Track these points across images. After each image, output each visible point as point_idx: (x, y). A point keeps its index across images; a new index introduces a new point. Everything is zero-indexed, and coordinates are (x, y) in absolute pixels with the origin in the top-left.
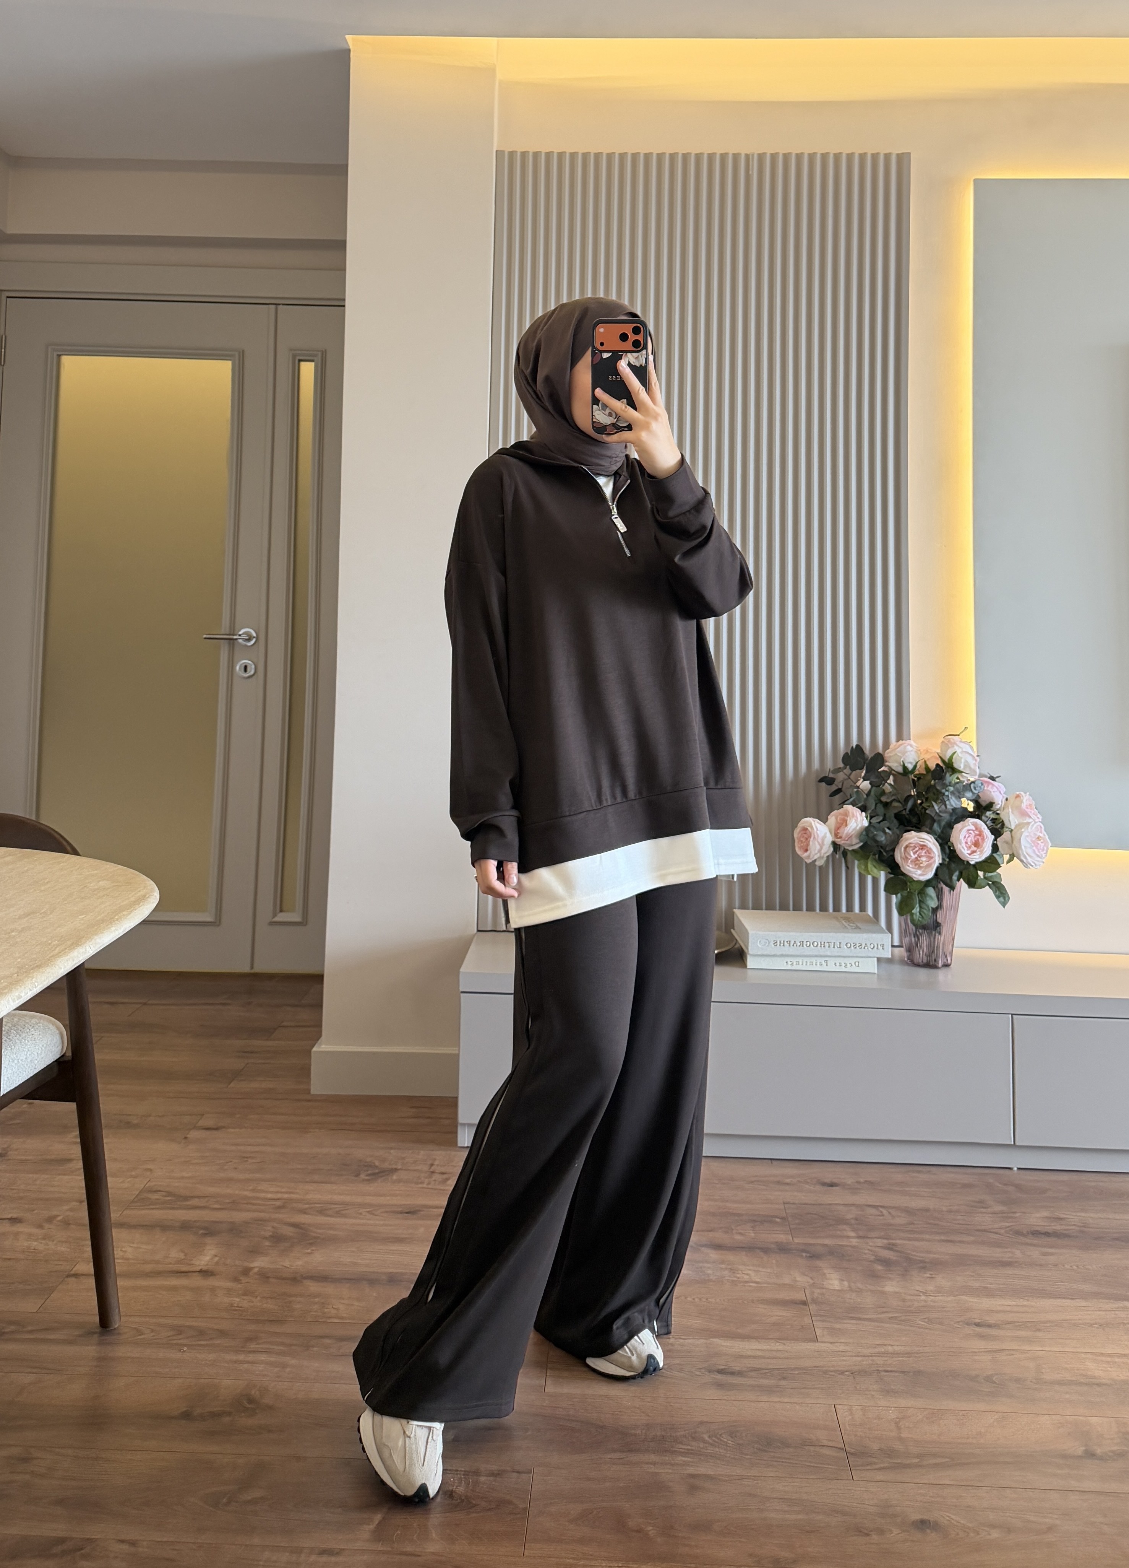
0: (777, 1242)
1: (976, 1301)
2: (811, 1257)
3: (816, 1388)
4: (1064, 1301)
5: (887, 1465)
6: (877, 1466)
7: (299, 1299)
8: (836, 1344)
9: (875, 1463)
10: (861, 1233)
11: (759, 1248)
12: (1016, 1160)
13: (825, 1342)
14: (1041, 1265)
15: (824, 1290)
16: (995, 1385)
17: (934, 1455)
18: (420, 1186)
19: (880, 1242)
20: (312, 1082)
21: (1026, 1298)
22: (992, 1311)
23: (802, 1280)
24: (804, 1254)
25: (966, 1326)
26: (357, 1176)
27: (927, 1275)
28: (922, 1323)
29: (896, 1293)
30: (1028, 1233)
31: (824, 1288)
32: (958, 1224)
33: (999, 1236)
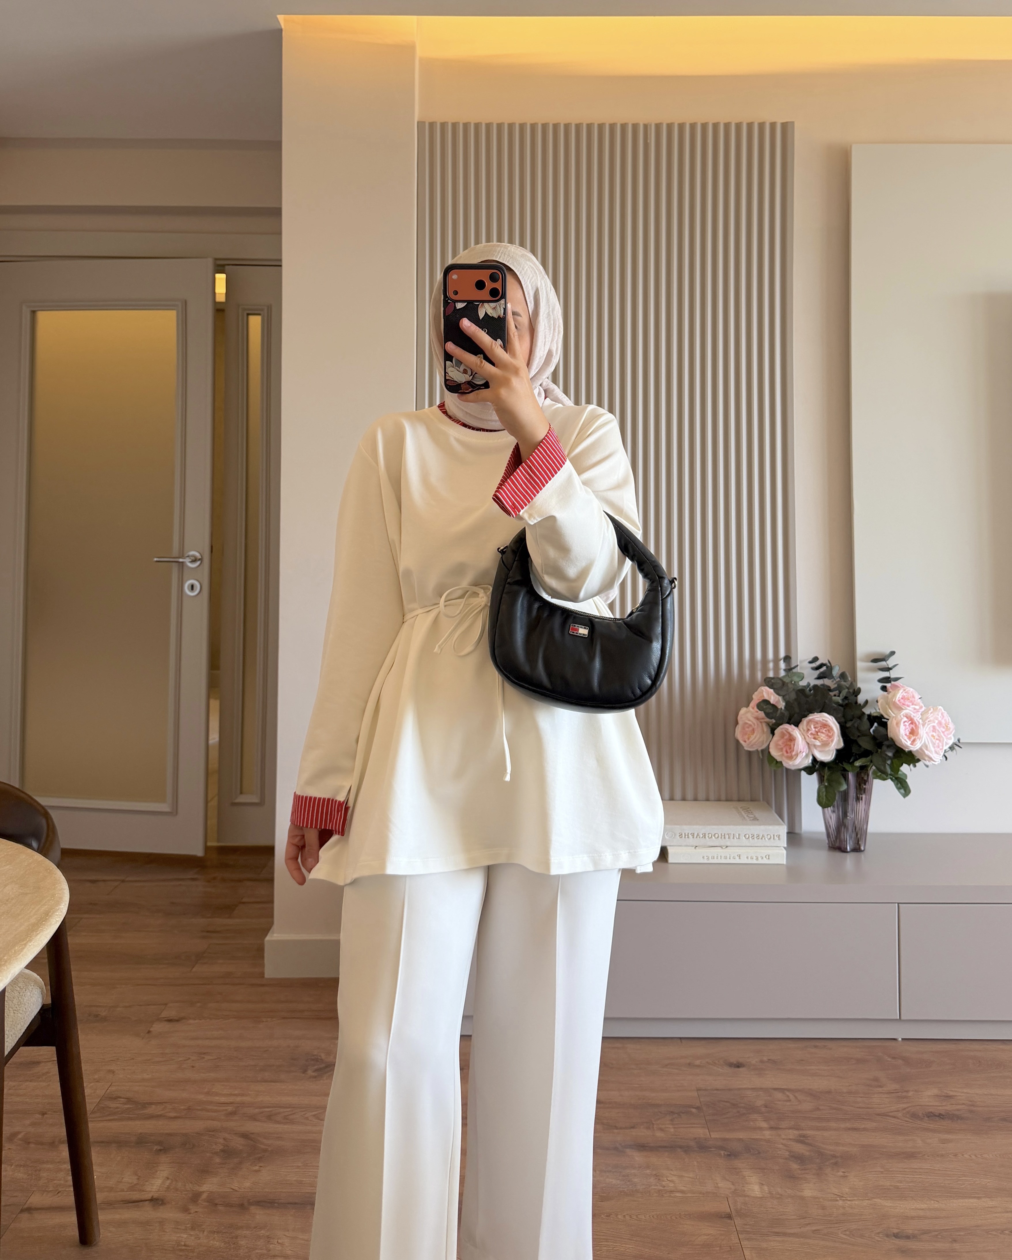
0: (695, 1139)
1: (891, 1205)
2: (729, 1155)
4: (971, 1200)
7: (244, 1232)
10: (771, 1123)
11: (681, 1147)
12: (900, 1032)
14: (942, 1155)
15: (747, 1198)
19: (793, 1134)
20: (266, 964)
23: (725, 1186)
24: (722, 1152)
25: (887, 1239)
26: (305, 1071)
27: (842, 1174)
28: (844, 1237)
29: (815, 1198)
30: (924, 1116)
31: (745, 1196)
32: (859, 1108)
33: (899, 1121)
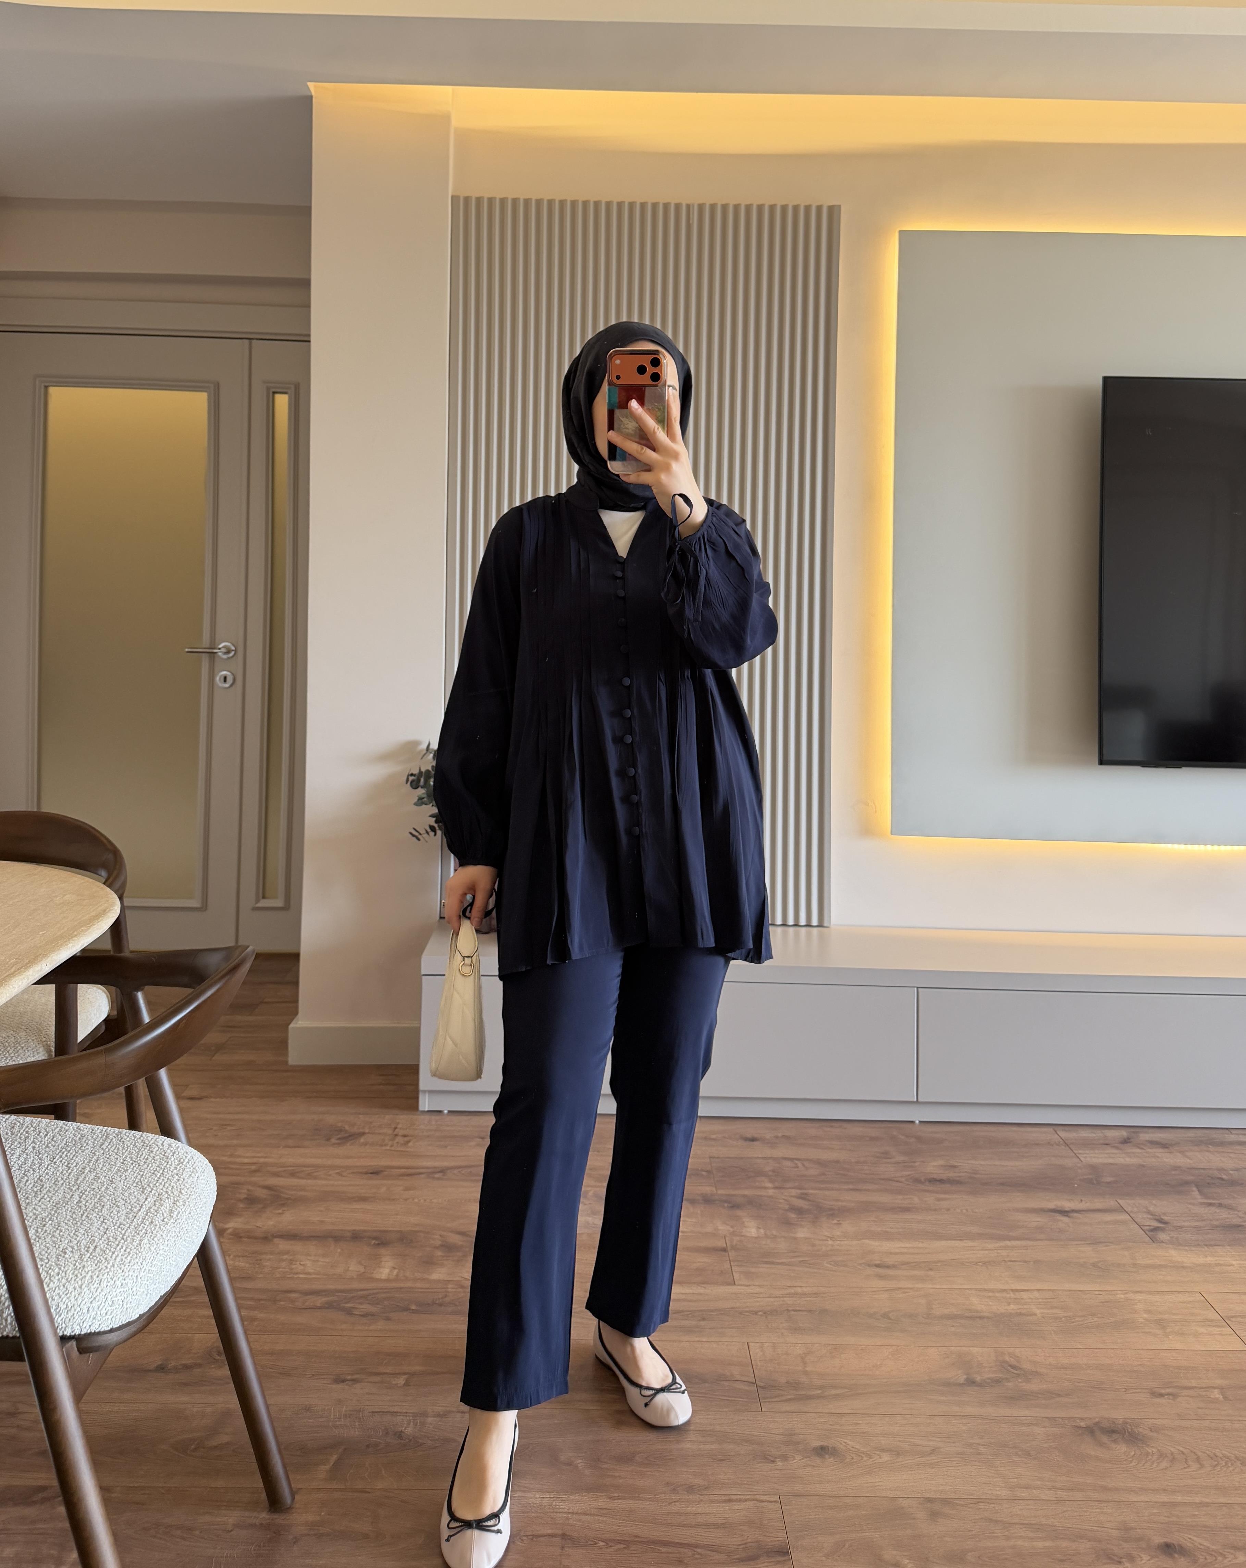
0: (702, 1194)
1: (877, 1244)
2: (732, 1207)
3: (733, 1328)
4: (953, 1242)
5: (792, 1396)
6: (784, 1398)
7: (268, 1257)
8: (753, 1287)
9: (782, 1395)
10: (777, 1184)
12: (917, 1115)
13: (742, 1285)
14: (935, 1210)
15: (743, 1238)
16: (890, 1321)
17: (835, 1387)
18: (384, 1148)
19: (794, 1192)
20: (290, 1054)
21: (921, 1240)
22: (891, 1253)
23: (723, 1228)
24: (726, 1205)
25: (867, 1267)
26: (328, 1140)
27: (835, 1222)
28: (829, 1266)
29: (806, 1238)
30: (925, 1181)
31: (742, 1236)
32: (865, 1174)
33: (900, 1184)
